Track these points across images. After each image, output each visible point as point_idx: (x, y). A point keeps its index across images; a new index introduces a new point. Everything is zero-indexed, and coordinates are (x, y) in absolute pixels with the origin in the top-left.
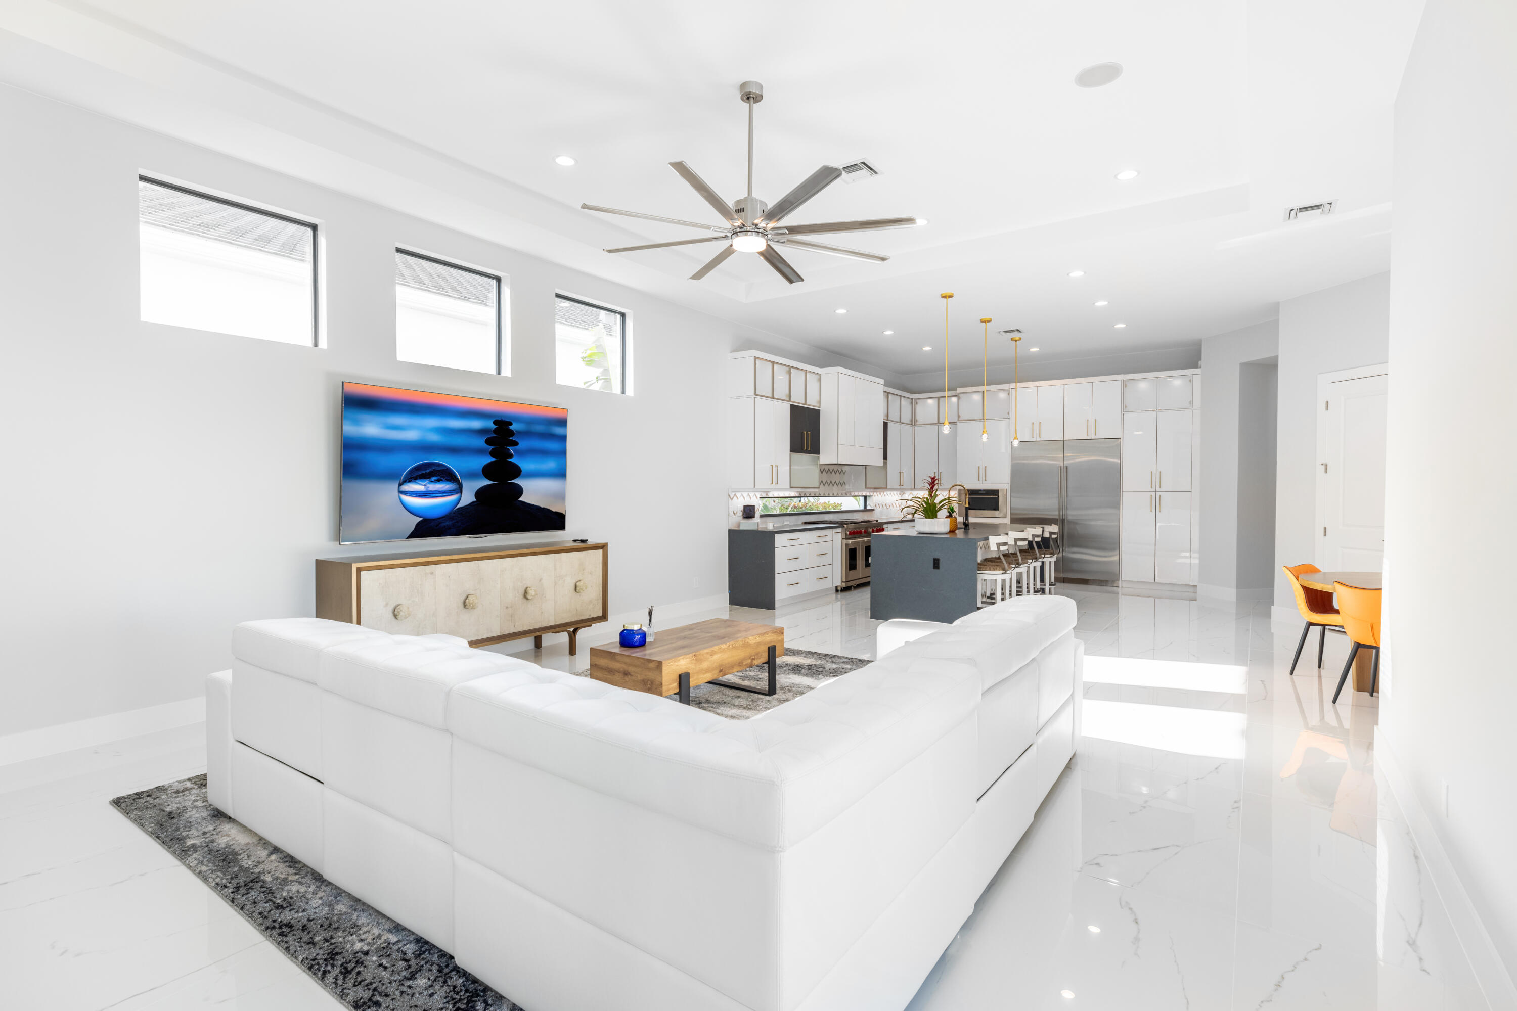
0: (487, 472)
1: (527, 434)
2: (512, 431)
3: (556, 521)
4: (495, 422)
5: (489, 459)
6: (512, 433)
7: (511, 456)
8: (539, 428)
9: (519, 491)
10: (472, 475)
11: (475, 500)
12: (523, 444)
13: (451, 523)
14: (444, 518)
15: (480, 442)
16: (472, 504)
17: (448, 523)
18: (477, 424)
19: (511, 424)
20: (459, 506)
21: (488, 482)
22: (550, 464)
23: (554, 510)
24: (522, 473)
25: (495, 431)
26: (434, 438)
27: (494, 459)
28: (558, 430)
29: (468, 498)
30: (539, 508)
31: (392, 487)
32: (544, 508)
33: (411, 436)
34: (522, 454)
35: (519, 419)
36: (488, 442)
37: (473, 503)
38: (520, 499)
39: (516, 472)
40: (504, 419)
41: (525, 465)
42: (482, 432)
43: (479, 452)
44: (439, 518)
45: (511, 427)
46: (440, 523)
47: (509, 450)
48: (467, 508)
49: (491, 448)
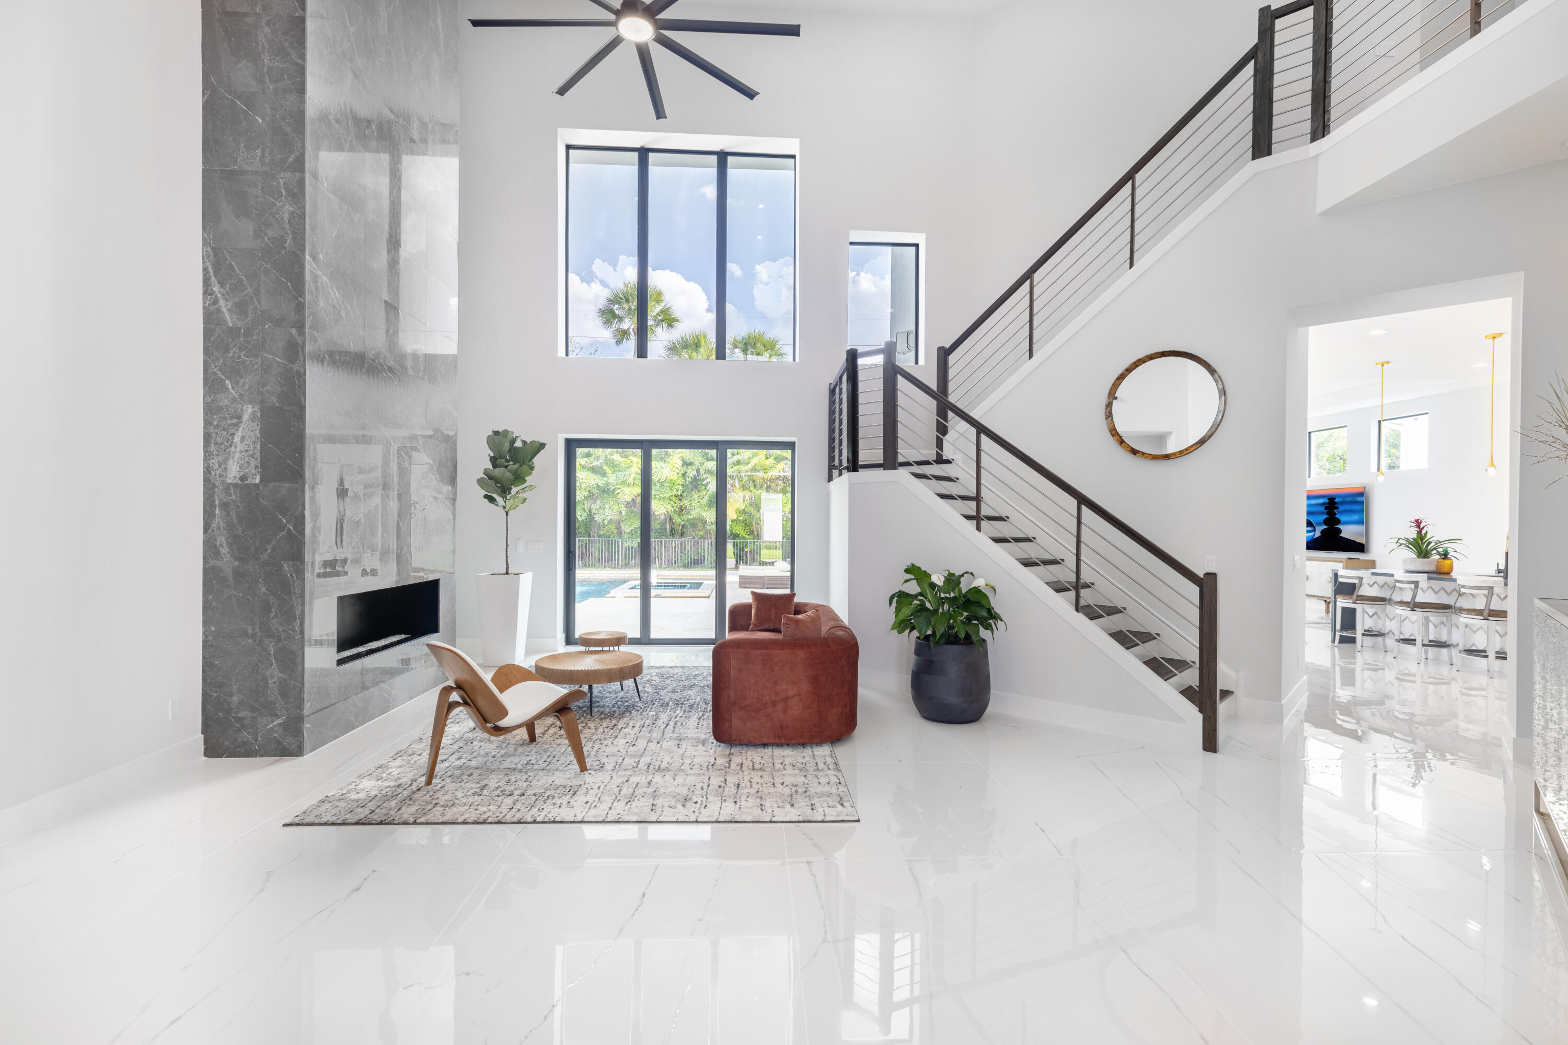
0: (1326, 522)
1: (1343, 503)
3: (1359, 548)
4: (1328, 500)
5: (1325, 516)
6: (1336, 503)
7: (1336, 514)
8: (1349, 499)
9: (1340, 531)
10: (1319, 524)
11: (1321, 534)
12: (1341, 508)
15: (1322, 509)
16: (1319, 537)
17: (1311, 545)
18: (1321, 501)
19: (1335, 499)
20: (1315, 537)
21: (1326, 527)
22: (1356, 517)
24: (1341, 522)
25: (1329, 503)
27: (1327, 517)
29: (1318, 534)
30: (1350, 540)
32: (1352, 541)
34: (1341, 513)
35: (1339, 496)
36: (1326, 508)
38: (1339, 535)
39: (1338, 522)
40: (1332, 497)
41: (1342, 518)
42: (1323, 504)
43: (1322, 513)
45: (1335, 501)
47: (1335, 511)
48: (1318, 539)
49: (1326, 511)
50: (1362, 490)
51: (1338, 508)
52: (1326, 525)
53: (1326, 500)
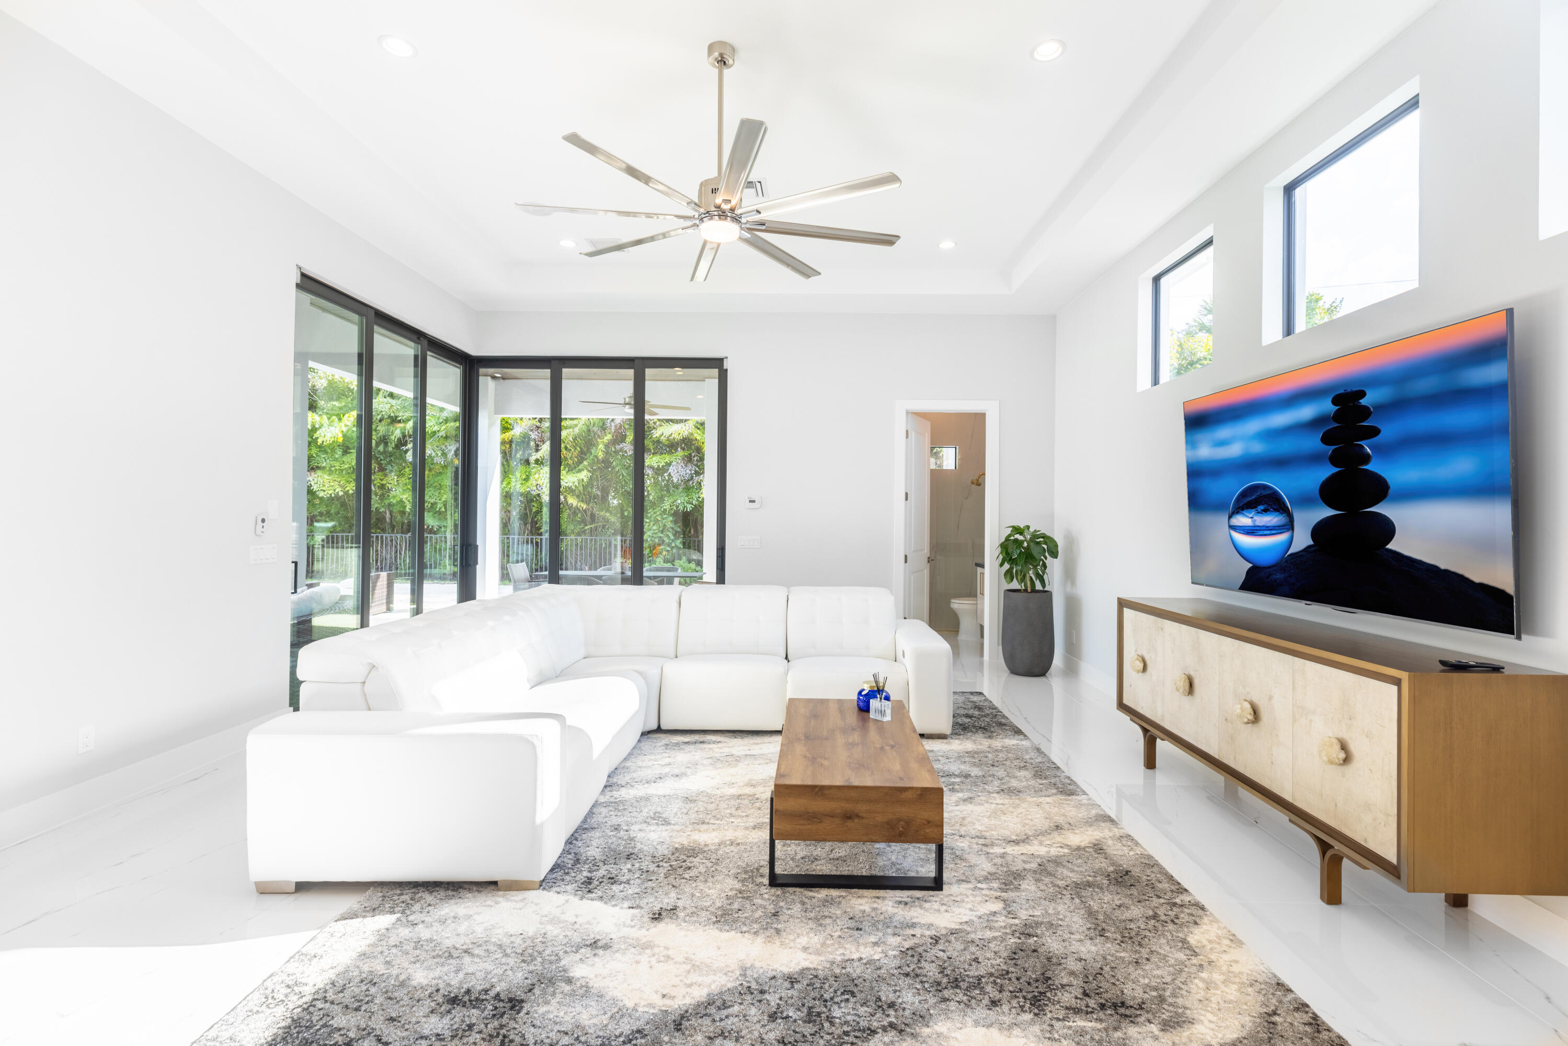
0: (1327, 493)
1: (1397, 406)
2: (1366, 408)
4: (1335, 402)
5: (1328, 471)
6: (1366, 412)
7: (1367, 459)
9: (1387, 529)
10: (1305, 501)
11: (1312, 543)
12: (1389, 430)
13: (1283, 576)
14: (1275, 568)
15: (1313, 442)
16: (1304, 548)
17: (1279, 576)
18: (1307, 412)
19: (1362, 394)
20: (1293, 550)
21: (1330, 512)
23: (1477, 578)
24: (1391, 491)
25: (1337, 417)
26: (1258, 448)
27: (1336, 470)
28: (1494, 373)
29: (1302, 540)
30: (1433, 570)
31: (1221, 520)
32: (1447, 572)
33: (1235, 450)
34: (1389, 451)
35: (1376, 380)
36: (1326, 440)
37: (1309, 547)
38: (1389, 546)
39: (1380, 489)
40: (1349, 390)
42: (1315, 422)
43: (1313, 459)
44: (1270, 567)
45: (1363, 402)
46: (1270, 575)
47: (1363, 447)
48: (1302, 556)
49: (1330, 449)
50: (1497, 327)
51: (1375, 432)
52: (1331, 504)
53: (1327, 406)
